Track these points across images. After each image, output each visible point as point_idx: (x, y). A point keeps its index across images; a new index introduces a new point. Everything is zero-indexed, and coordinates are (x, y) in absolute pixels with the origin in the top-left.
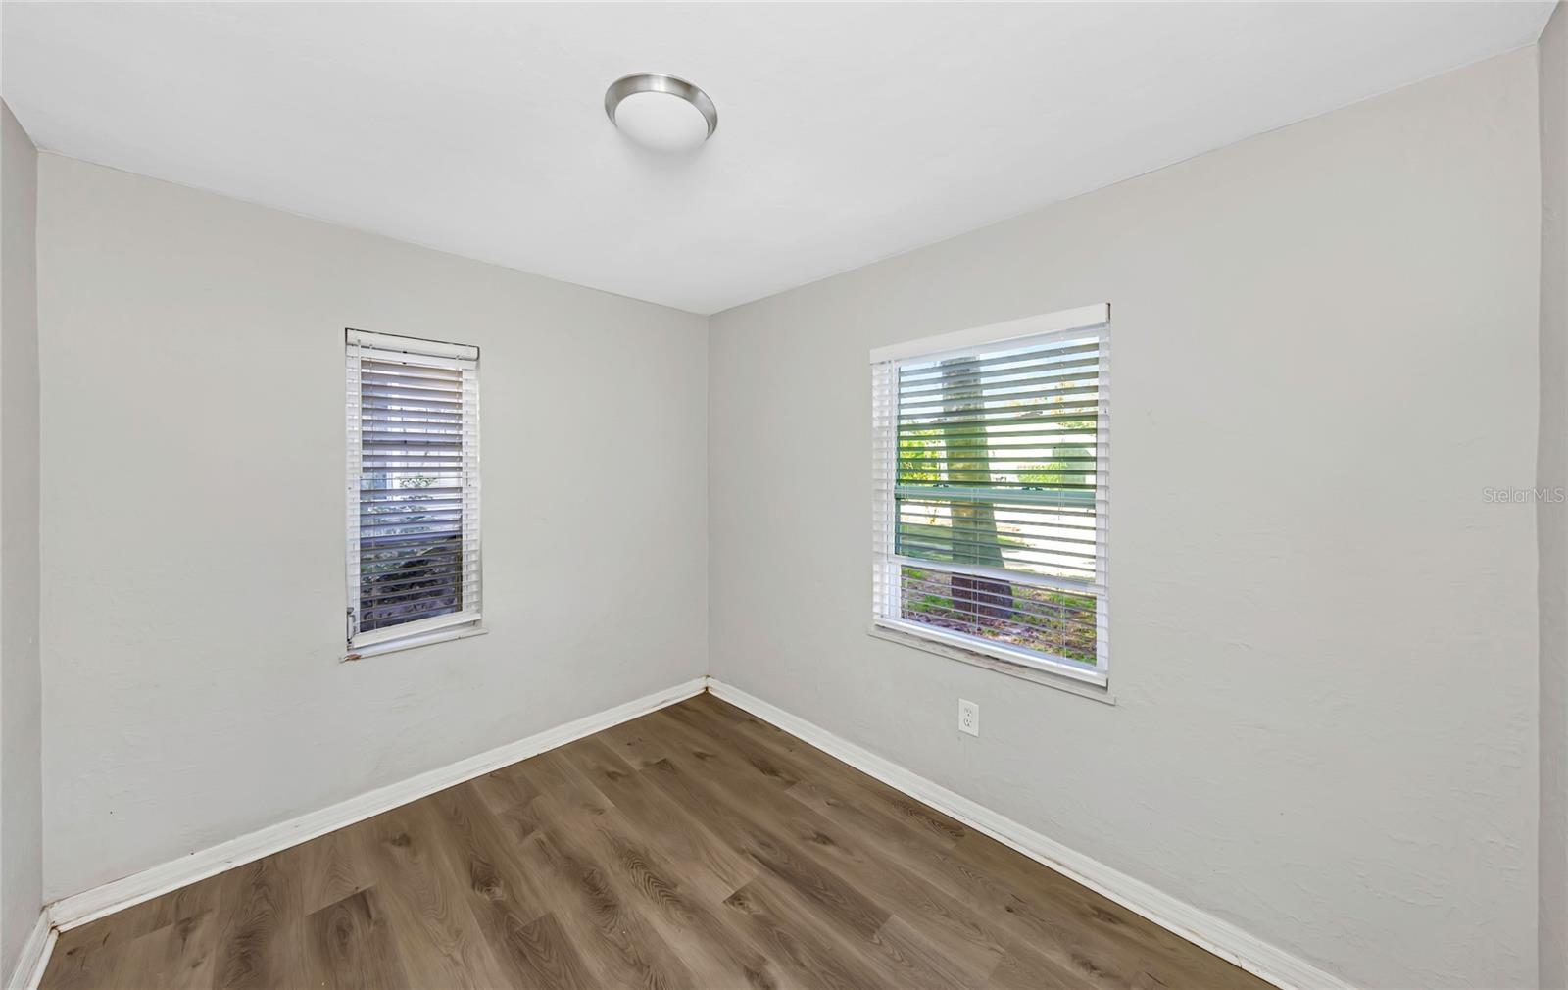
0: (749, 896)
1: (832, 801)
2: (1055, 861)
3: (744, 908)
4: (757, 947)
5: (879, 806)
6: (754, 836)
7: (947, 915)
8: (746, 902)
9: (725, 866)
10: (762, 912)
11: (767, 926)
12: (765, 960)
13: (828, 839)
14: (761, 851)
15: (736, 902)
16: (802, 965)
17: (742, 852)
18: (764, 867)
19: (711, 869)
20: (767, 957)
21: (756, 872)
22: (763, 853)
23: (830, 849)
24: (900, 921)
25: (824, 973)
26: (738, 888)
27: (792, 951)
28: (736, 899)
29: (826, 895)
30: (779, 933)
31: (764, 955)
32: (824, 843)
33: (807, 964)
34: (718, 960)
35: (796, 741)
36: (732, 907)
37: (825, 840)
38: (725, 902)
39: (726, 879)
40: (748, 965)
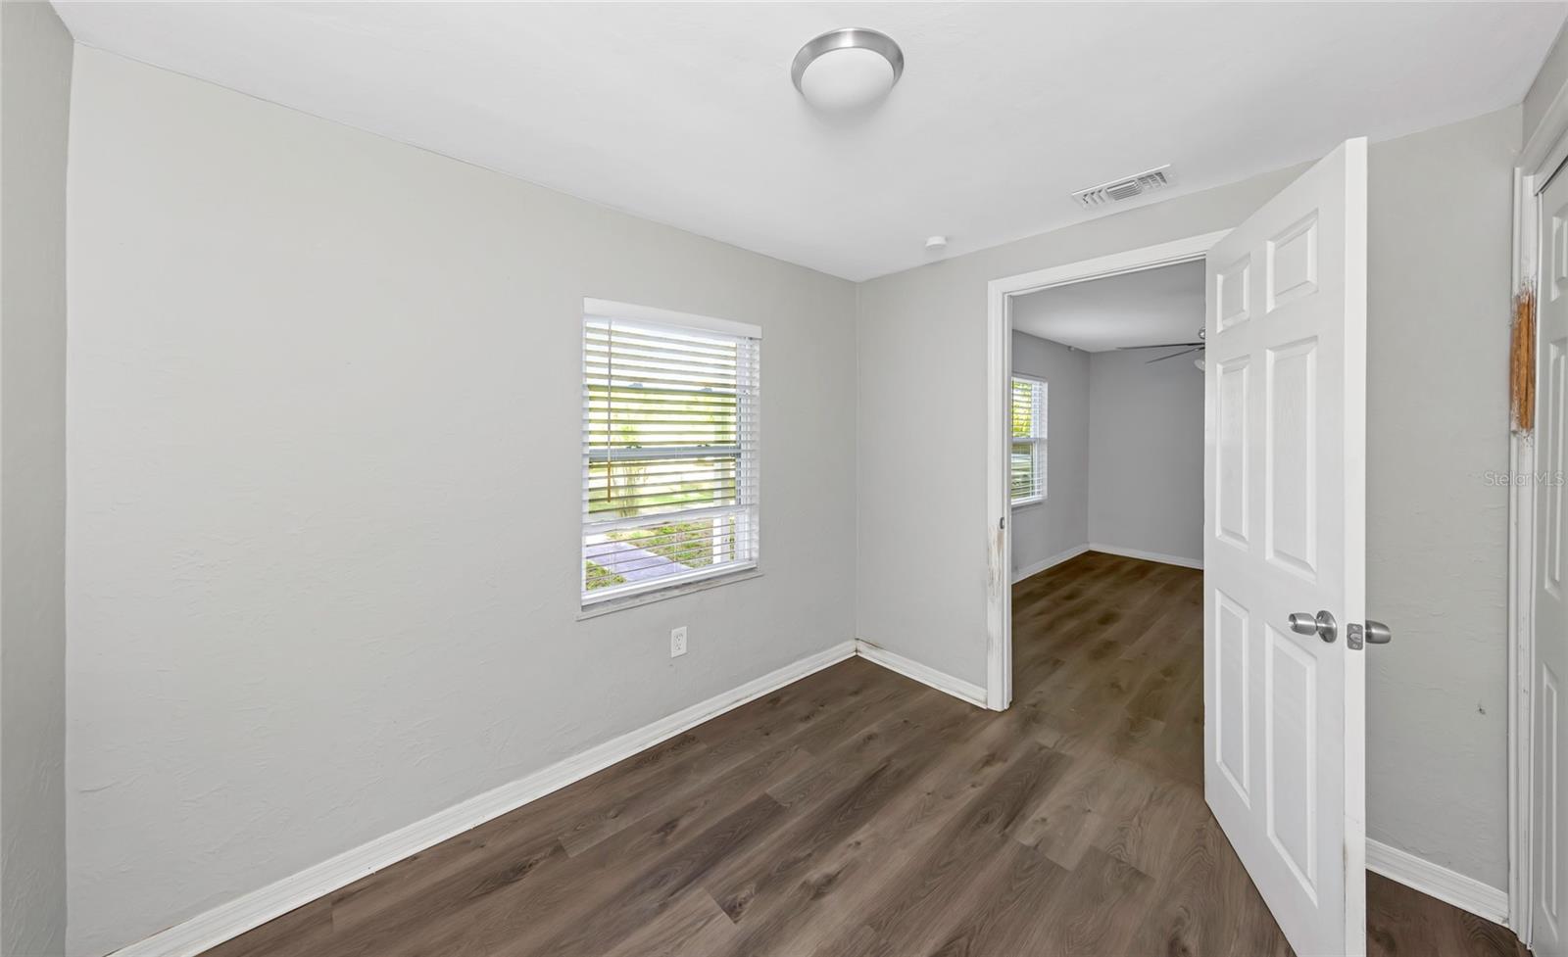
0: (730, 897)
1: (612, 813)
2: (733, 703)
3: (746, 902)
4: (792, 888)
5: (638, 778)
6: (643, 892)
7: (769, 763)
8: (739, 900)
9: (683, 924)
10: (753, 885)
11: (768, 881)
12: (805, 883)
13: (670, 823)
14: (669, 885)
15: (738, 910)
16: (810, 855)
17: (664, 907)
18: (695, 881)
19: (682, 942)
20: (803, 880)
21: (700, 890)
22: (672, 884)
23: (684, 823)
24: (772, 789)
25: (815, 841)
26: (719, 908)
27: (796, 861)
28: (733, 910)
29: (740, 832)
30: (779, 870)
31: (800, 883)
32: (674, 827)
33: (809, 851)
34: (805, 924)
35: (466, 838)
36: (743, 914)
37: (670, 825)
38: (735, 922)
39: (703, 922)
40: (811, 897)
